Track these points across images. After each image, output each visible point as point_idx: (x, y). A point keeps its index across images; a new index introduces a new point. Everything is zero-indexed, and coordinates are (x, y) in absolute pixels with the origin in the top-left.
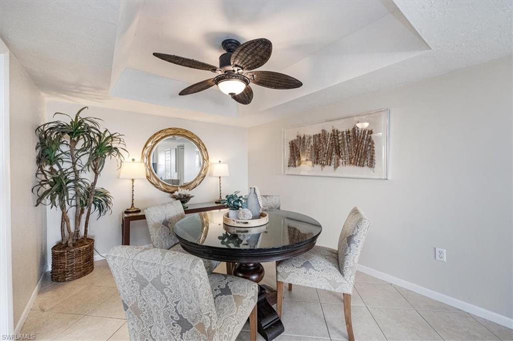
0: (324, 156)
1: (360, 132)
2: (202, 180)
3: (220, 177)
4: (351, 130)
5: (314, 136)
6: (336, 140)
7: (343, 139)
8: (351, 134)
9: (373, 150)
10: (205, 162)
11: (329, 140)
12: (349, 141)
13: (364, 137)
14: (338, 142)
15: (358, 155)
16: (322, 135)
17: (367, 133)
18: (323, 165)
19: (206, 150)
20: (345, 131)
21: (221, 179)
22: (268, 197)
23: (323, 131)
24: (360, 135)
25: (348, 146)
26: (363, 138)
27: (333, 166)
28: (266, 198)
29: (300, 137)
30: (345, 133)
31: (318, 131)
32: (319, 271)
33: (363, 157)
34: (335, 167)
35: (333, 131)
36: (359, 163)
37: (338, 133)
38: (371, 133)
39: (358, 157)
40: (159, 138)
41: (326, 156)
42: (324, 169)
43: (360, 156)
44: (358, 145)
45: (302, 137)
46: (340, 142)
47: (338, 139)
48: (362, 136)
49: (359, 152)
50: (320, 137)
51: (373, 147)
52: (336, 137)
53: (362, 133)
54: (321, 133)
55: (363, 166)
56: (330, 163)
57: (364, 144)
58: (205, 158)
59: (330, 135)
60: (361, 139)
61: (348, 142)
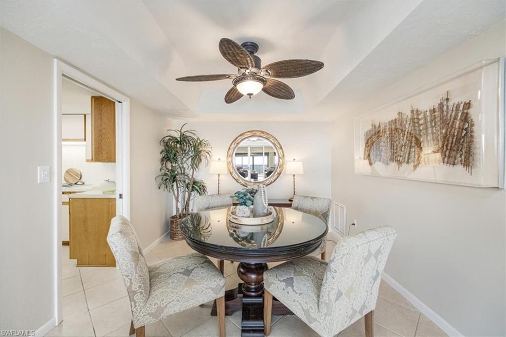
0: (401, 151)
1: (450, 108)
2: (278, 177)
3: (294, 175)
4: (437, 106)
5: (389, 122)
6: (417, 125)
7: (426, 123)
8: (436, 114)
9: (472, 136)
10: (280, 160)
11: (407, 126)
12: (434, 124)
13: (456, 115)
14: (419, 127)
15: (447, 146)
16: (399, 121)
17: (461, 108)
18: (400, 163)
19: (281, 148)
20: (428, 110)
21: (295, 177)
22: (315, 200)
23: (400, 114)
24: (450, 113)
25: (432, 132)
26: (455, 118)
27: (412, 165)
28: (313, 200)
29: (375, 126)
30: (428, 114)
31: (394, 116)
32: (296, 293)
33: (455, 149)
34: (415, 167)
35: (412, 112)
36: (449, 158)
37: (418, 115)
38: (468, 108)
39: (447, 149)
40: (240, 140)
41: (403, 150)
42: (401, 168)
43: (449, 148)
44: (447, 130)
45: (377, 126)
46: (421, 128)
47: (418, 123)
48: (453, 114)
49: (448, 141)
50: (396, 123)
51: (472, 132)
52: (416, 120)
53: (454, 109)
54: (397, 117)
55: (454, 164)
56: (408, 160)
57: (457, 127)
58: (280, 156)
59: (408, 120)
60: (452, 120)
61: (432, 127)
